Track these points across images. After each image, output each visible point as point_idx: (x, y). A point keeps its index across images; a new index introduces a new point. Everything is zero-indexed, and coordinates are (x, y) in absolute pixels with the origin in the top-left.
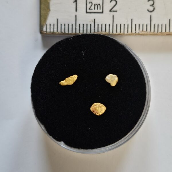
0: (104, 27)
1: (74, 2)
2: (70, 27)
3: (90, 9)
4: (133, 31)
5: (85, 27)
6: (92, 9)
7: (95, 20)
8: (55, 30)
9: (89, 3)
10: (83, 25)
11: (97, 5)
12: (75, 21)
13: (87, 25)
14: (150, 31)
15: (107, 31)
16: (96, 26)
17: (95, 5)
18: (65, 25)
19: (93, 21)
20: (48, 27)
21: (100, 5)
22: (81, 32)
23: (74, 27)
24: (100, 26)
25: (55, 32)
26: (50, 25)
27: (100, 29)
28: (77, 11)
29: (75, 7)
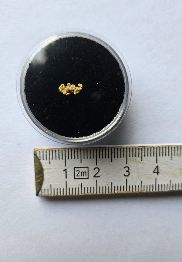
0: (89, 189)
1: (64, 171)
2: (62, 190)
3: (77, 176)
4: (112, 191)
5: (74, 190)
6: (79, 176)
7: (82, 184)
8: (49, 193)
9: (77, 171)
10: (73, 188)
11: (84, 173)
12: (65, 185)
13: (76, 188)
14: (126, 190)
15: (92, 192)
16: (83, 189)
17: (82, 172)
18: (57, 189)
19: (81, 185)
20: (43, 191)
21: (85, 172)
22: (71, 193)
23: (65, 191)
24: (86, 189)
25: (49, 194)
26: (45, 190)
27: (86, 191)
28: (67, 177)
29: (65, 174)
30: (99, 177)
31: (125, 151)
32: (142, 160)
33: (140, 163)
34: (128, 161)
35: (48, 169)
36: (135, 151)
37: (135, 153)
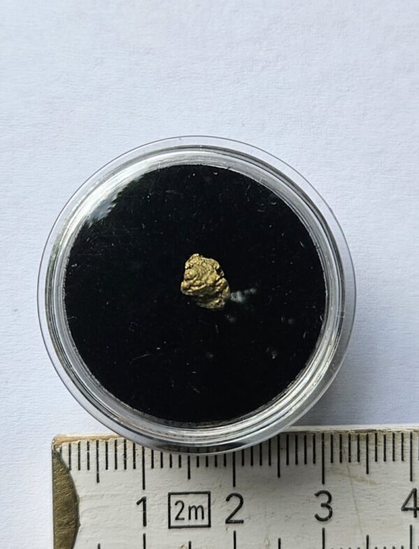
3: (177, 518)
6: (183, 519)
7: (190, 544)
9: (176, 504)
11: (196, 509)
12: (142, 547)
29: (142, 513)
30: (242, 522)
31: (319, 445)
32: (368, 472)
33: (363, 480)
34: (326, 473)
35: (92, 496)
36: (347, 446)
37: (347, 451)
